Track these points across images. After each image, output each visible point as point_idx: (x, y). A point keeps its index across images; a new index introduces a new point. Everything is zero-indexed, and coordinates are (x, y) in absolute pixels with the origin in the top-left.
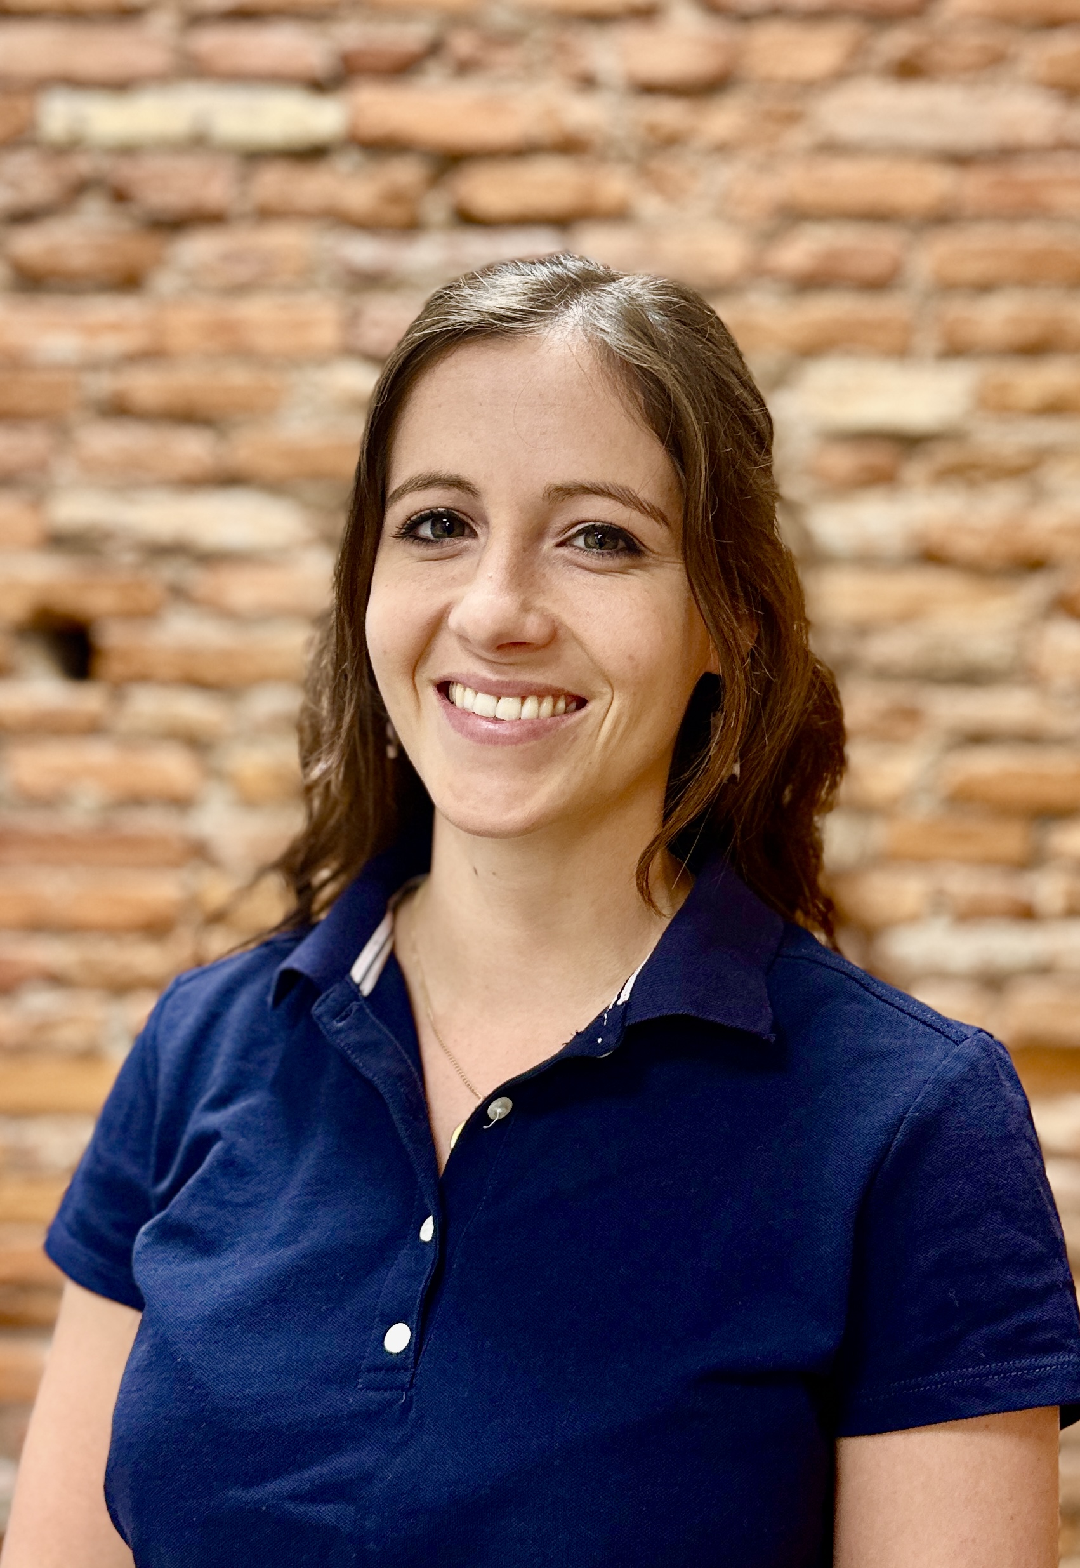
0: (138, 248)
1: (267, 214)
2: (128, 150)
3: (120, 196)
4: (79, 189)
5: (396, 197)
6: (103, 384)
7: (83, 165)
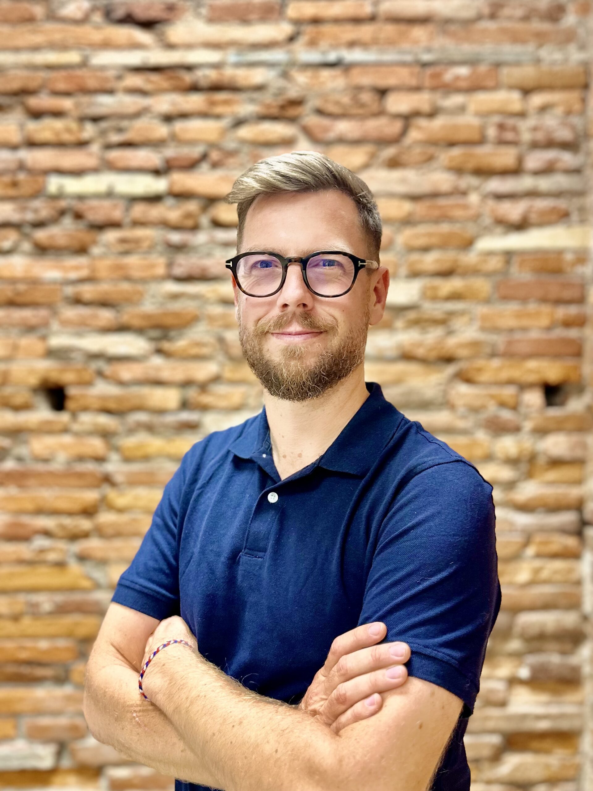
0: (85, 236)
1: (137, 223)
2: (81, 198)
3: (78, 216)
4: (62, 213)
5: (188, 216)
6: (69, 290)
7: (63, 204)
